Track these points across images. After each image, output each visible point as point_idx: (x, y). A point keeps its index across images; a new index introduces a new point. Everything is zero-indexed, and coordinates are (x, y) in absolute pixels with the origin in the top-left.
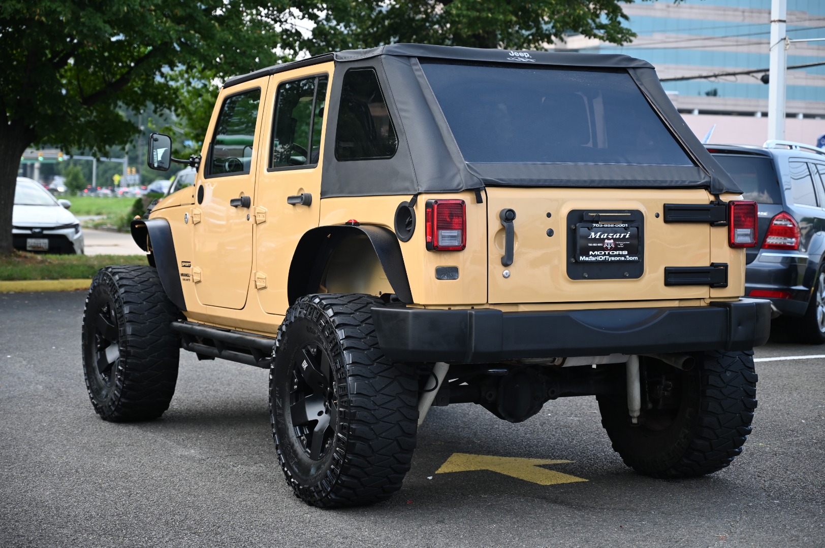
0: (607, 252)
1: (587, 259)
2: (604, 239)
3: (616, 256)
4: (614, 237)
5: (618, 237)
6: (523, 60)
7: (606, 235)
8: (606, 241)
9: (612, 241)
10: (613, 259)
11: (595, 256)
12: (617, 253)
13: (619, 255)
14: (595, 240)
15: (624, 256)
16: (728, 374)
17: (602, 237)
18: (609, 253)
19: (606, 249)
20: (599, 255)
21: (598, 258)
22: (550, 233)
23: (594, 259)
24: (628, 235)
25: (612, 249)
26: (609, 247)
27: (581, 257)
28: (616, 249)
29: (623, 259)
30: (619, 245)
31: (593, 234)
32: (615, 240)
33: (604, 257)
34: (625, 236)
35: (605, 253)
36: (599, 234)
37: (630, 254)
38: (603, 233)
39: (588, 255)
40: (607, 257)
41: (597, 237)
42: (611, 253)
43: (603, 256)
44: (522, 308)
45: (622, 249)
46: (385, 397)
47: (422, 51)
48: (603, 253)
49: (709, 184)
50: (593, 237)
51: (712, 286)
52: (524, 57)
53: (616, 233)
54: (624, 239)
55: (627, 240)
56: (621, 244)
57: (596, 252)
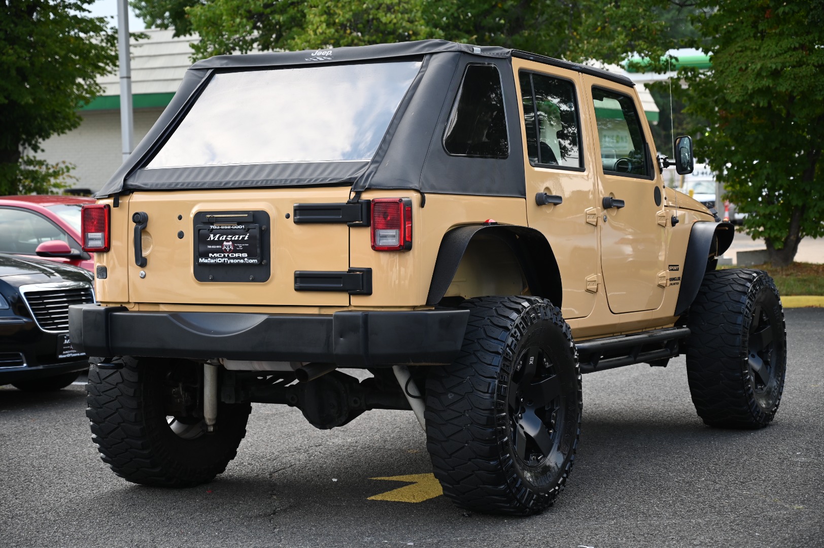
0: (226, 255)
1: (206, 261)
2: (223, 241)
3: (234, 258)
4: (233, 239)
5: (236, 239)
6: (321, 59)
7: (225, 236)
8: (225, 243)
9: (231, 243)
10: (232, 261)
11: (215, 258)
12: (237, 255)
13: (239, 258)
14: (213, 242)
15: (243, 258)
16: (450, 396)
17: (221, 239)
18: (228, 255)
19: (226, 251)
20: (218, 258)
21: (218, 261)
22: (181, 235)
23: (213, 261)
24: (247, 236)
25: (230, 251)
26: (228, 249)
27: (200, 259)
28: (235, 251)
29: (242, 261)
30: (238, 247)
31: (212, 236)
32: (234, 242)
33: (223, 260)
34: (243, 238)
35: (224, 255)
36: (218, 235)
37: (249, 257)
38: (222, 235)
39: (207, 257)
40: (226, 259)
41: (216, 239)
42: (230, 256)
43: (222, 258)
45: (241, 252)
47: (225, 61)
48: (222, 255)
49: (352, 181)
50: (212, 239)
51: (352, 292)
52: (325, 56)
53: (234, 234)
54: (243, 241)
55: (246, 242)
56: (240, 246)
57: (215, 255)
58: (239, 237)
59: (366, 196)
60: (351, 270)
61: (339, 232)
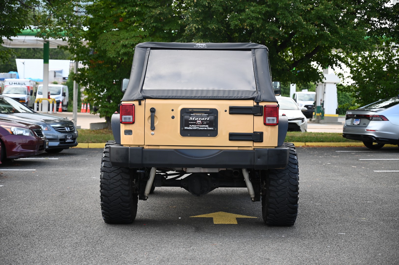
0: (198, 126)
1: (188, 128)
2: (197, 120)
3: (202, 127)
4: (202, 119)
5: (203, 119)
6: (201, 47)
7: (198, 118)
8: (198, 121)
9: (200, 121)
10: (201, 128)
11: (192, 127)
12: (203, 126)
13: (204, 127)
14: (192, 121)
15: (207, 127)
16: (281, 181)
17: (196, 119)
18: (199, 126)
19: (198, 124)
20: (194, 127)
21: (194, 128)
22: (173, 117)
23: (191, 128)
24: (208, 119)
25: (200, 124)
27: (185, 128)
28: (202, 124)
29: (206, 128)
30: (204, 123)
31: (191, 118)
32: (202, 121)
33: (197, 128)
35: (197, 126)
36: (194, 118)
37: (209, 127)
38: (196, 118)
39: (189, 127)
40: (198, 128)
41: (193, 119)
42: (200, 126)
43: (196, 127)
44: (161, 147)
45: (205, 125)
46: (114, 180)
48: (196, 126)
49: (254, 98)
50: (191, 119)
51: (254, 141)
52: (203, 46)
53: (202, 118)
54: (206, 120)
55: (208, 121)
56: (205, 123)
57: (193, 126)
58: (204, 119)
59: (261, 104)
60: (254, 132)
61: (249, 118)
